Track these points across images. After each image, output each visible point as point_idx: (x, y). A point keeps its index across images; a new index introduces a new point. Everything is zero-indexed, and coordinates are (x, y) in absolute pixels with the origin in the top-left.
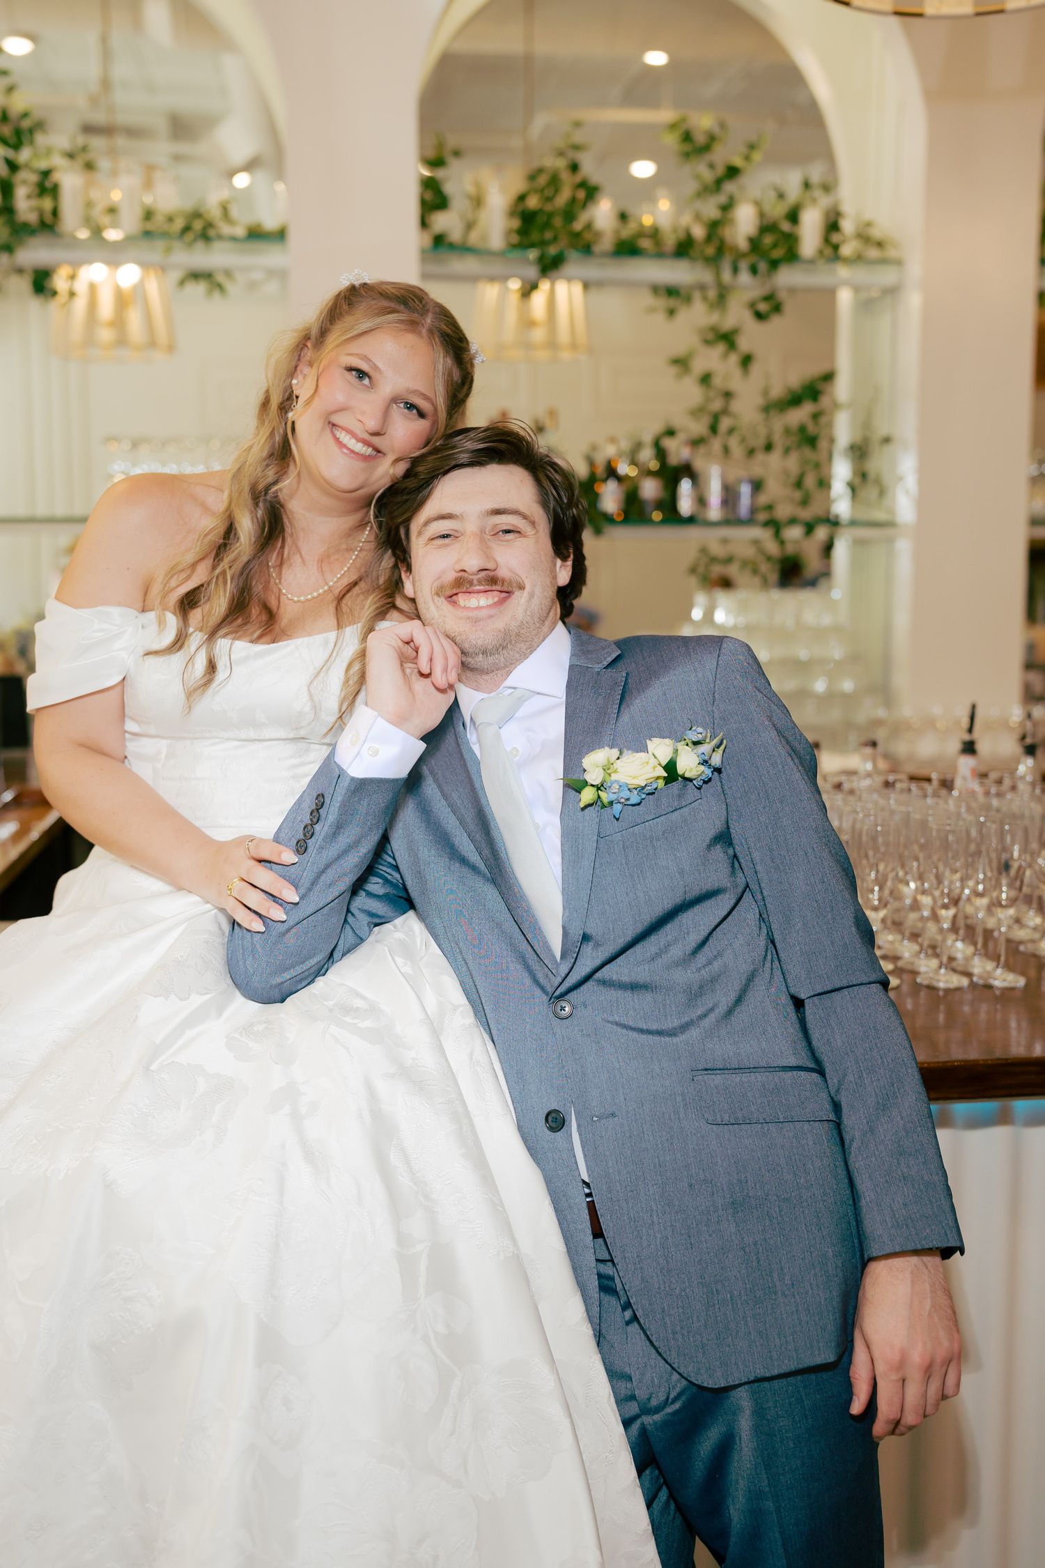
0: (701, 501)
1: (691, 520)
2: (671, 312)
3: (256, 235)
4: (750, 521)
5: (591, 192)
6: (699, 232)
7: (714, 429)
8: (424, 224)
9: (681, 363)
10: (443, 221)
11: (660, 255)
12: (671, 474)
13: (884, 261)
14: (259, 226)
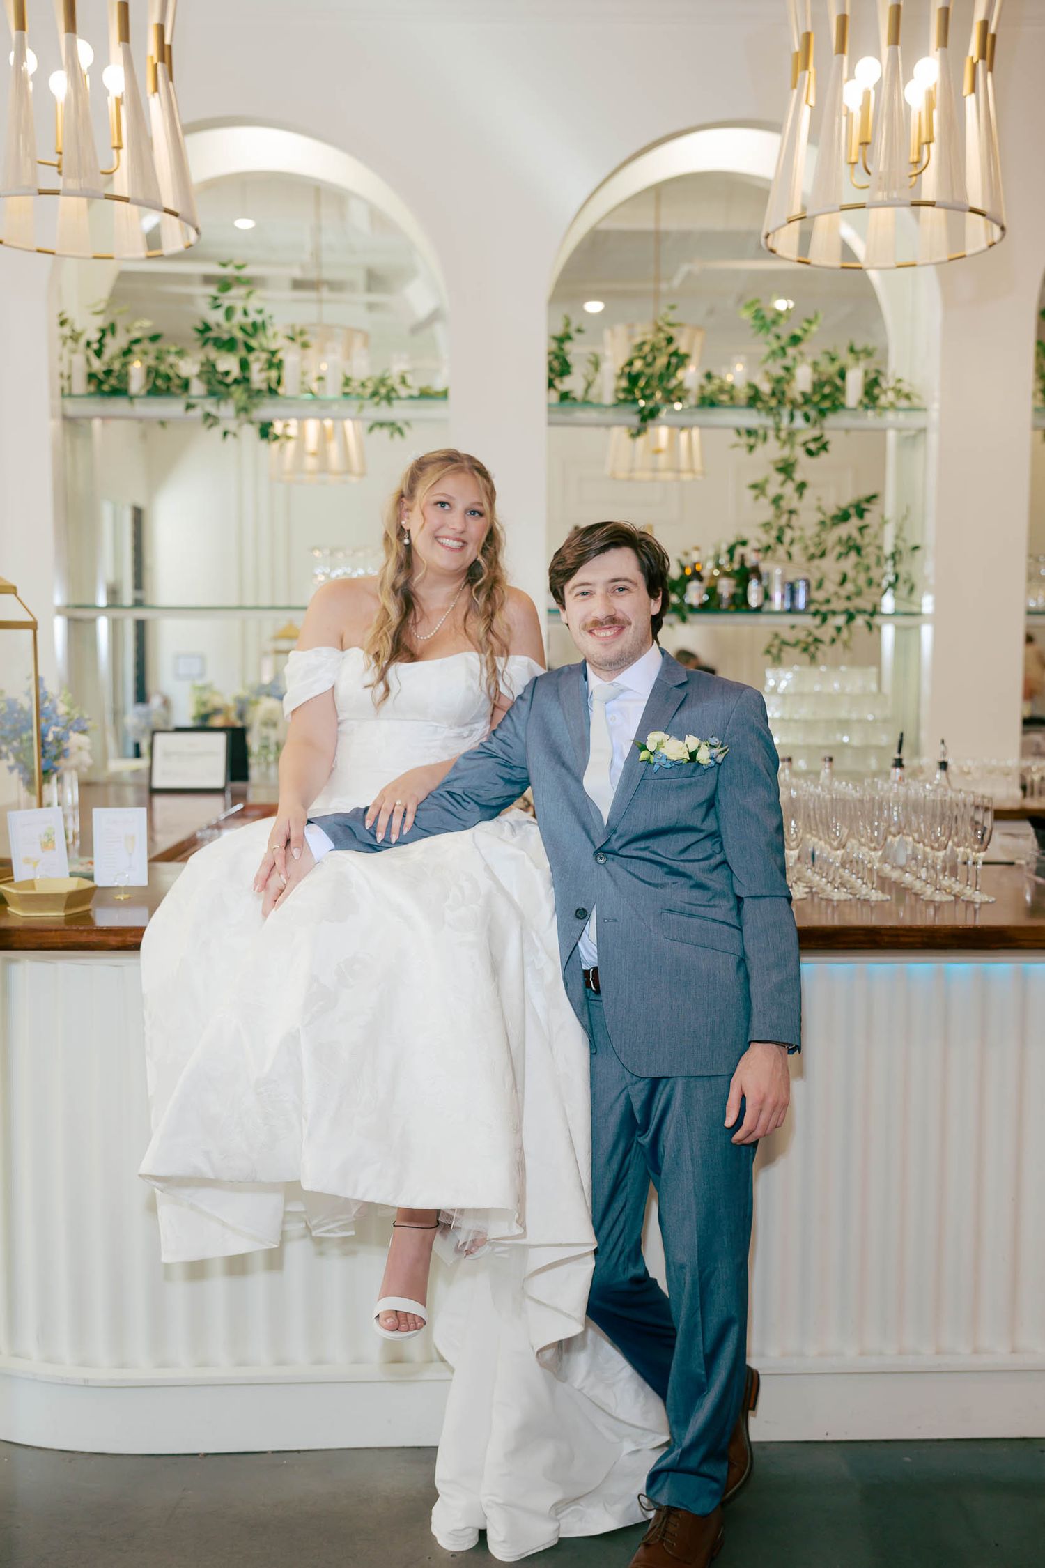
0: (767, 596)
1: (758, 610)
2: (751, 448)
3: (425, 395)
4: (804, 612)
5: (680, 359)
6: (766, 388)
7: (779, 539)
8: (551, 384)
9: (758, 487)
10: (566, 384)
11: (733, 404)
12: (745, 575)
13: (911, 409)
14: (429, 387)
